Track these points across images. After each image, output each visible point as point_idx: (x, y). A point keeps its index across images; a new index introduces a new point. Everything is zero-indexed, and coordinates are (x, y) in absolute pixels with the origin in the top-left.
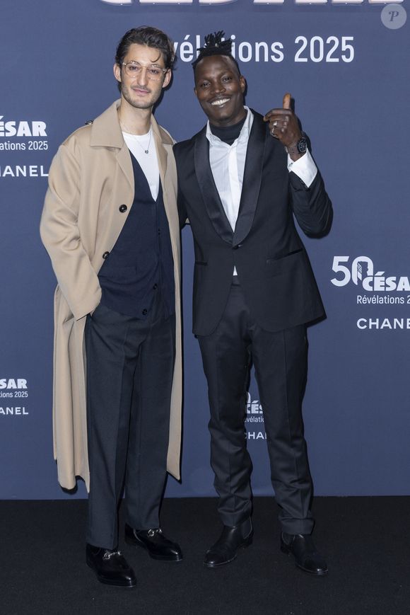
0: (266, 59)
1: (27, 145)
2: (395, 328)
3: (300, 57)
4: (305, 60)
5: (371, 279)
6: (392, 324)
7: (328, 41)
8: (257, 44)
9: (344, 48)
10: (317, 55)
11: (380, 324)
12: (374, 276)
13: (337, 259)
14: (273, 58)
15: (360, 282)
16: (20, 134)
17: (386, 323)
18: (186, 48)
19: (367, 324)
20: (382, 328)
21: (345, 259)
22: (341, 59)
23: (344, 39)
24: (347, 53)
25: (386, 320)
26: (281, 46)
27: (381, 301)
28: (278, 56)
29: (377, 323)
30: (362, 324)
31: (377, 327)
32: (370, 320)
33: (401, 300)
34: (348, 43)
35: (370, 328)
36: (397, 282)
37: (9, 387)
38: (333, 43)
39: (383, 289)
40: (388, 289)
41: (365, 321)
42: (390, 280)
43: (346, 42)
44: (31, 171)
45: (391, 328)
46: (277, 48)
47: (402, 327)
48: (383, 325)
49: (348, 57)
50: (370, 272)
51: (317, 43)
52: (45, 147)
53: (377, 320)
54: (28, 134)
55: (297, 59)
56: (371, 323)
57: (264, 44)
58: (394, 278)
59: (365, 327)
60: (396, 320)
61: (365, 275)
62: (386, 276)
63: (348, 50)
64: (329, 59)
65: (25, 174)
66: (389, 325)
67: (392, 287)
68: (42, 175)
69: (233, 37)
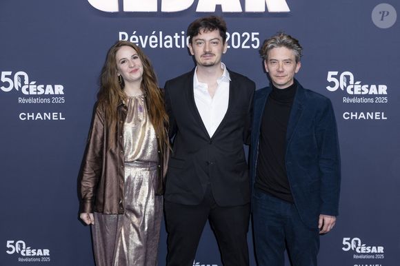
1: (51, 100)
4: (229, 47)
7: (243, 35)
9: (253, 39)
10: (236, 44)
16: (47, 93)
18: (153, 39)
22: (251, 46)
23: (253, 34)
24: (255, 43)
37: (38, 255)
38: (246, 36)
43: (254, 36)
44: (54, 116)
49: (256, 45)
51: (236, 36)
52: (63, 101)
54: (52, 93)
63: (256, 41)
64: (243, 47)
65: (49, 118)
68: (61, 119)
69: (183, 33)
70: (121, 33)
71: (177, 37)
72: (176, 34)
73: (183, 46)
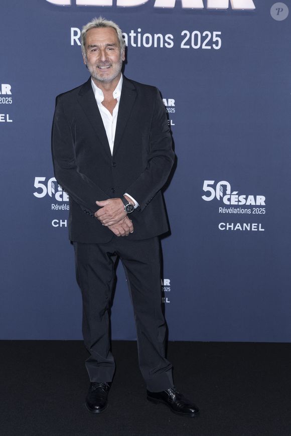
0: (162, 46)
2: (244, 229)
3: (185, 45)
4: (188, 47)
5: (228, 196)
6: (242, 227)
7: (204, 34)
8: (155, 35)
9: (215, 39)
10: (196, 44)
11: (234, 227)
12: (231, 195)
13: (206, 183)
14: (166, 45)
15: (221, 198)
17: (238, 226)
19: (226, 226)
20: (235, 229)
21: (212, 182)
22: (212, 47)
23: (215, 33)
24: (217, 43)
25: (238, 224)
26: (172, 37)
27: (235, 211)
28: (169, 44)
29: (232, 226)
30: (222, 226)
31: (232, 229)
32: (228, 224)
33: (249, 211)
34: (217, 36)
35: (228, 229)
36: (246, 199)
38: (207, 35)
39: (236, 203)
40: (240, 204)
41: (224, 224)
42: (242, 198)
43: (216, 36)
44: (0, 118)
45: (241, 229)
46: (169, 38)
47: (249, 229)
48: (236, 228)
49: (217, 45)
50: (228, 192)
51: (196, 36)
52: (10, 101)
53: (233, 224)
55: (182, 46)
56: (228, 226)
57: (160, 35)
58: (245, 196)
59: (224, 228)
60: (245, 225)
61: (225, 194)
62: (239, 194)
63: (217, 41)
64: (204, 47)
66: (240, 228)
67: (243, 202)
68: (8, 121)
69: (139, 30)
70: (73, 29)
71: (132, 34)
72: (132, 31)
73: (139, 45)
